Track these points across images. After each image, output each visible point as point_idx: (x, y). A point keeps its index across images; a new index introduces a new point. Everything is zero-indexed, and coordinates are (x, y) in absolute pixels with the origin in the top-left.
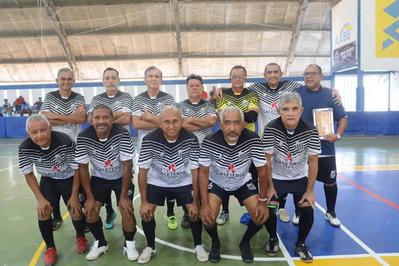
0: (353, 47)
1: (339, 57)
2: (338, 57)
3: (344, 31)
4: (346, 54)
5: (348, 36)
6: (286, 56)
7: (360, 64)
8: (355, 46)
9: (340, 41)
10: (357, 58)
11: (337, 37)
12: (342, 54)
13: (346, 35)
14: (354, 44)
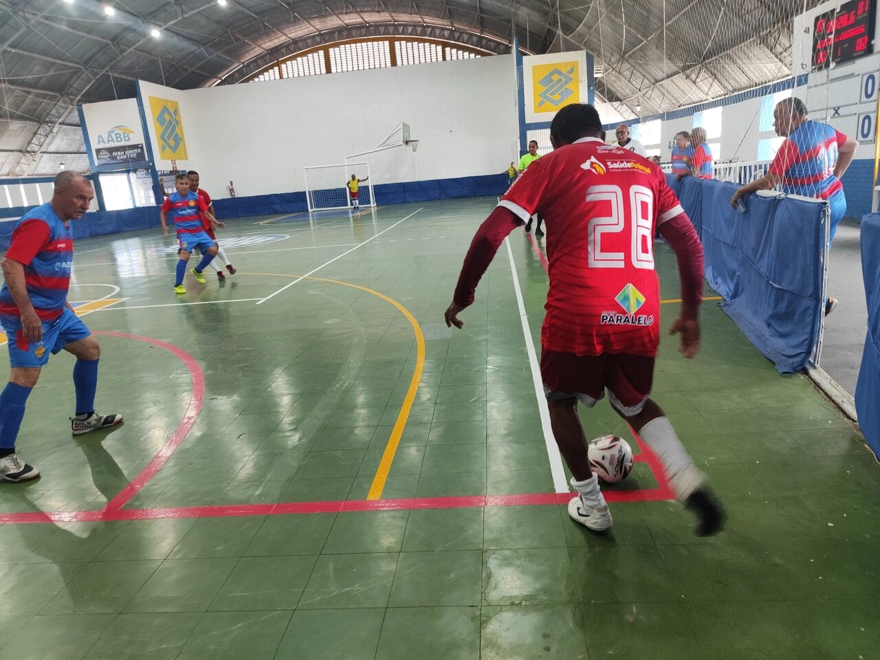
0: (139, 150)
1: (110, 157)
2: (107, 156)
3: (116, 132)
4: (124, 154)
5: (127, 138)
6: (20, 151)
7: (154, 164)
8: (142, 148)
9: (109, 141)
10: (147, 159)
11: (100, 136)
12: (115, 154)
13: (122, 137)
14: (140, 146)
